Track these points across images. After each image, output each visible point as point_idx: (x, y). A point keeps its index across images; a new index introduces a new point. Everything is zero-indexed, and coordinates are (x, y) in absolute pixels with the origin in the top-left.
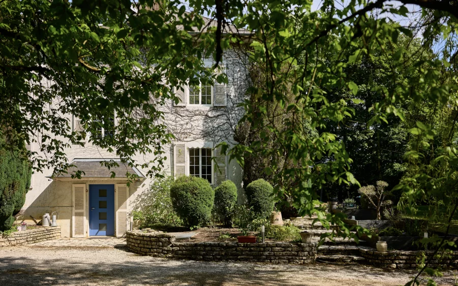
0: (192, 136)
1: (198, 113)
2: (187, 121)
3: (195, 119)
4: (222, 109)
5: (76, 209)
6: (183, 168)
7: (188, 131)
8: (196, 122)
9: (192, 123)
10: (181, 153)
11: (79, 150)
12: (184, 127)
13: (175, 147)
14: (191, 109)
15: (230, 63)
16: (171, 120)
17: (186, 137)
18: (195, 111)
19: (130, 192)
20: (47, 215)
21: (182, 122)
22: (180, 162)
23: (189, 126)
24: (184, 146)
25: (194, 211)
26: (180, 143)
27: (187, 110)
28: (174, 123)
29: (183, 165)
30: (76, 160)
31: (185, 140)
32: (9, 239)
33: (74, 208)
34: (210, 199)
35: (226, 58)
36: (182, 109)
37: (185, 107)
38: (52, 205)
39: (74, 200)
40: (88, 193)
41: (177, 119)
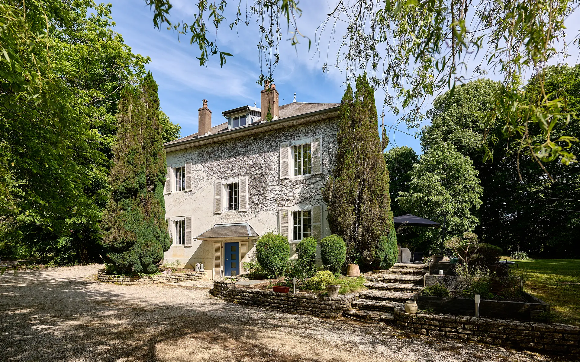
0: (294, 201)
1: (298, 182)
2: (290, 190)
3: (296, 187)
4: (319, 176)
5: (216, 260)
6: (286, 228)
7: (291, 198)
8: (297, 190)
9: (294, 191)
10: (285, 216)
11: (217, 219)
12: (288, 195)
13: (280, 212)
14: (293, 180)
15: (326, 136)
16: (278, 191)
17: (289, 203)
18: (297, 181)
19: (249, 248)
20: (198, 264)
21: (286, 191)
22: (284, 223)
23: (291, 194)
24: (287, 210)
25: (267, 263)
26: (284, 208)
27: (290, 181)
28: (280, 193)
29: (286, 225)
30: (216, 226)
31: (289, 205)
32: (153, 279)
33: (214, 259)
34: (282, 253)
35: (323, 132)
36: (286, 181)
37: (289, 178)
38: (202, 257)
39: (214, 254)
40: (223, 249)
41: (283, 189)
